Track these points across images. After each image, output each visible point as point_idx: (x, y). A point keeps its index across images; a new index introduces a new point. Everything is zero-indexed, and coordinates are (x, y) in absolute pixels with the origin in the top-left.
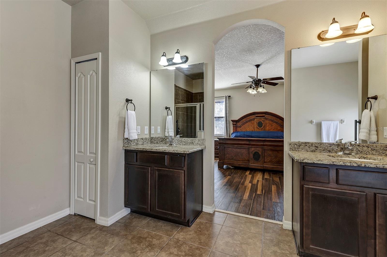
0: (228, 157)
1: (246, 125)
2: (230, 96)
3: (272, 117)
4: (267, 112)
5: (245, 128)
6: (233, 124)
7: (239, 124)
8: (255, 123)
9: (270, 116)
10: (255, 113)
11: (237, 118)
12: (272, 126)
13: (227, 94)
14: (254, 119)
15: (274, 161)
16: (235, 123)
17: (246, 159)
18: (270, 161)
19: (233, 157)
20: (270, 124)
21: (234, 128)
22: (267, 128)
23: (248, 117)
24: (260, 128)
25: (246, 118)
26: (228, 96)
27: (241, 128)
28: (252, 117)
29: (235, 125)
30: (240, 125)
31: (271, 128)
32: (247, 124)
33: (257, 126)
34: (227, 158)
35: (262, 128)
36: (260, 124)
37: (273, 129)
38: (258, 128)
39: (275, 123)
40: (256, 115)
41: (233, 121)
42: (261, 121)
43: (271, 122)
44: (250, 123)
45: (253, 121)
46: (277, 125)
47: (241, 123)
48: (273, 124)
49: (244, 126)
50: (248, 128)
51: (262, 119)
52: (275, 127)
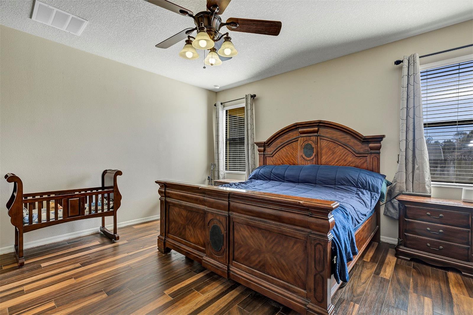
1: (283, 151)
2: (255, 96)
3: (334, 132)
4: (320, 122)
5: (280, 158)
6: (259, 151)
7: (270, 150)
8: (299, 148)
9: (329, 130)
10: (298, 125)
11: (264, 138)
12: (334, 153)
13: (250, 91)
14: (296, 140)
16: (263, 148)
20: (330, 149)
21: (261, 158)
22: (324, 157)
23: (286, 136)
24: (308, 159)
25: (282, 138)
26: (251, 96)
27: (274, 158)
28: (293, 135)
29: (263, 153)
30: (271, 151)
31: (333, 158)
32: (284, 151)
33: (301, 154)
35: (312, 157)
37: (337, 161)
38: (304, 158)
39: (340, 147)
40: (300, 130)
41: (259, 144)
42: (310, 142)
43: (331, 145)
44: (289, 148)
45: (294, 144)
46: (344, 151)
47: (272, 149)
48: (337, 148)
49: (278, 154)
50: (286, 158)
51: (312, 137)
52: (340, 156)
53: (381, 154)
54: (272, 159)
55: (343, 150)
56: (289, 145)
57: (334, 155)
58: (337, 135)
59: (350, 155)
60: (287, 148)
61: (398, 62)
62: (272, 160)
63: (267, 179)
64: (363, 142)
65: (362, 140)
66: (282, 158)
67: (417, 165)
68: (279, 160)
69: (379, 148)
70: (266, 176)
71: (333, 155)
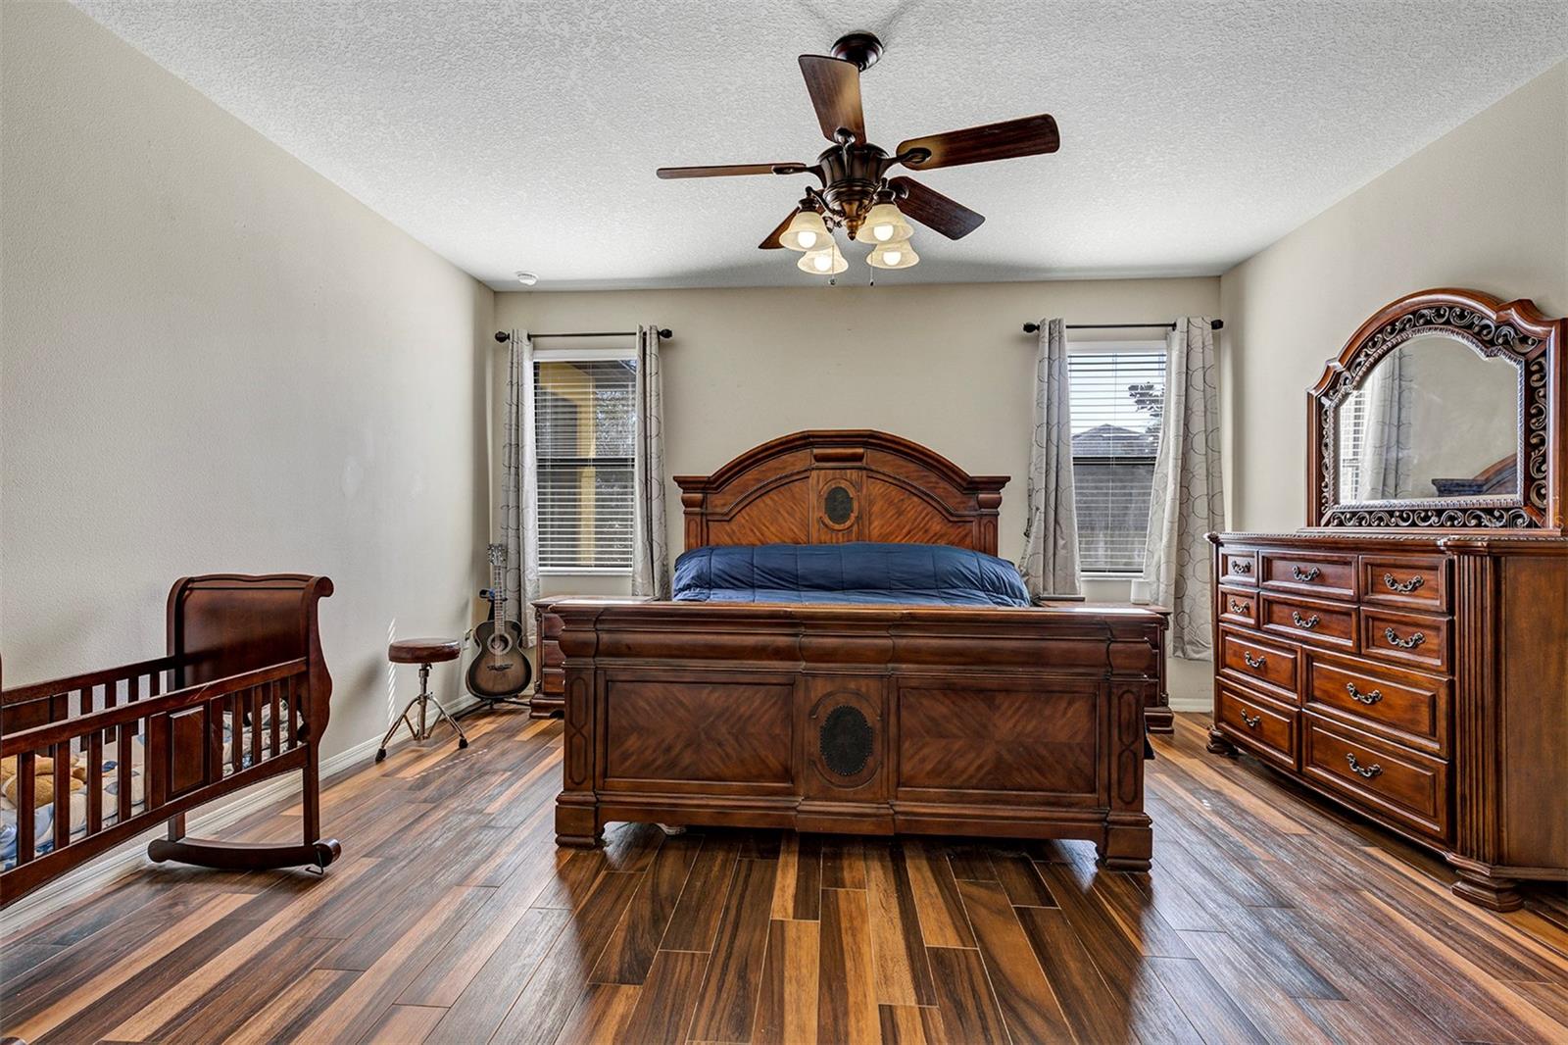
0: (634, 758)
1: (762, 505)
2: (667, 334)
3: (902, 462)
4: (873, 435)
5: (754, 525)
6: (686, 503)
7: (722, 502)
8: (813, 498)
9: (890, 457)
10: (814, 436)
11: (707, 468)
12: (900, 513)
13: (653, 317)
14: (803, 475)
15: (963, 772)
16: (699, 496)
17: (768, 767)
18: (935, 773)
20: (891, 503)
21: (693, 525)
22: (876, 523)
23: (772, 463)
24: (837, 527)
25: (763, 467)
26: (659, 334)
27: (734, 525)
28: (801, 459)
29: (697, 509)
30: (724, 505)
31: (898, 526)
32: (767, 505)
33: (821, 514)
34: (628, 764)
35: (848, 524)
36: (837, 505)
37: (909, 532)
38: (826, 526)
39: (915, 499)
40: (815, 450)
41: (685, 483)
42: (844, 484)
43: (895, 493)
44: (781, 496)
45: (797, 487)
46: (925, 509)
47: (729, 497)
48: (907, 502)
49: (749, 515)
50: (772, 524)
51: (848, 471)
52: (915, 520)
53: (999, 517)
54: (727, 528)
55: (921, 507)
56: (782, 489)
57: (902, 517)
58: (909, 469)
59: (938, 518)
60: (776, 498)
61: (1029, 328)
62: (729, 530)
63: (743, 586)
64: (965, 489)
65: (964, 484)
66: (761, 525)
67: (1063, 539)
68: (752, 531)
69: (997, 503)
70: (739, 577)
71: (897, 518)
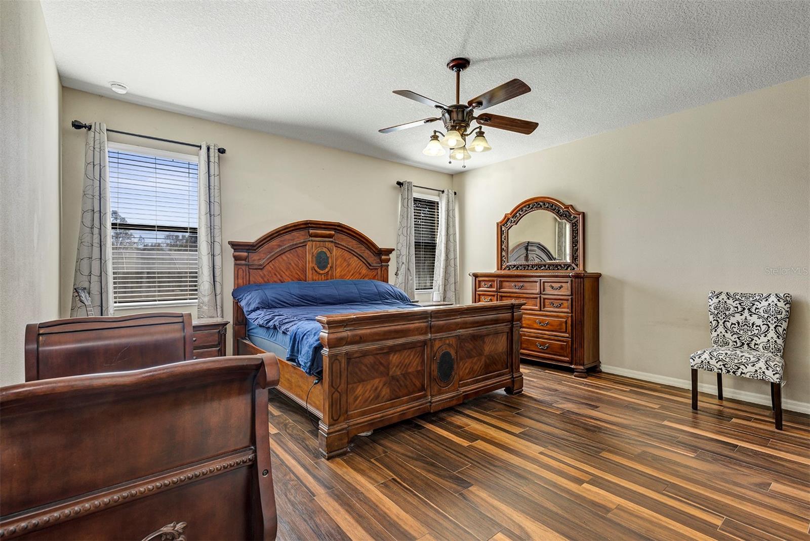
0: (360, 398)
1: (281, 260)
2: (222, 151)
3: (350, 240)
4: (340, 225)
5: (277, 271)
6: (236, 258)
7: (258, 258)
8: (309, 257)
9: (344, 237)
10: (311, 223)
11: (252, 237)
12: (349, 265)
13: (218, 139)
14: (304, 244)
15: (477, 370)
16: (246, 254)
17: (416, 386)
18: (469, 373)
19: (379, 389)
20: (345, 260)
21: (241, 272)
22: (338, 270)
23: (288, 237)
24: (321, 272)
25: (281, 239)
26: (219, 150)
27: (265, 271)
28: (302, 236)
29: (243, 262)
30: (260, 260)
31: (348, 271)
32: (284, 260)
33: (314, 265)
34: (357, 402)
35: (327, 270)
36: (322, 261)
37: (352, 275)
38: (316, 271)
39: (355, 258)
40: (311, 231)
41: (235, 246)
42: (325, 250)
43: (347, 254)
44: (291, 255)
45: (300, 250)
46: (359, 263)
47: (262, 255)
48: (352, 259)
49: (273, 265)
50: (286, 270)
51: (327, 243)
52: (355, 268)
53: (389, 267)
54: (261, 273)
55: (358, 262)
56: (292, 251)
57: (349, 267)
58: (353, 244)
59: (365, 267)
60: (289, 256)
61: (399, 184)
62: (262, 275)
64: (376, 254)
65: (376, 252)
66: (280, 271)
67: (411, 276)
68: (275, 274)
69: (389, 260)
71: (348, 267)
